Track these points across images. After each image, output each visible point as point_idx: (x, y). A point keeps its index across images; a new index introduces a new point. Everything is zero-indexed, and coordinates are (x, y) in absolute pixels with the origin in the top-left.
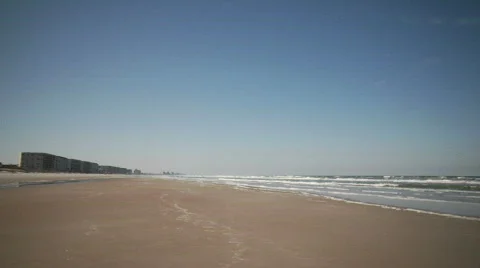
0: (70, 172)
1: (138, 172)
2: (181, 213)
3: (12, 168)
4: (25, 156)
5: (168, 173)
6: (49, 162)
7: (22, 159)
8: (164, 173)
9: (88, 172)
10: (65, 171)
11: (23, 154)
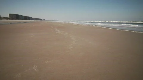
0: (24, 20)
1: (44, 20)
2: (57, 31)
3: (7, 18)
4: (10, 15)
5: (53, 20)
6: (17, 17)
7: (10, 16)
8: (52, 20)
9: (29, 20)
10: (22, 20)
11: (10, 14)
